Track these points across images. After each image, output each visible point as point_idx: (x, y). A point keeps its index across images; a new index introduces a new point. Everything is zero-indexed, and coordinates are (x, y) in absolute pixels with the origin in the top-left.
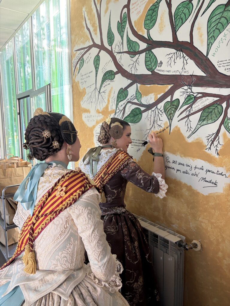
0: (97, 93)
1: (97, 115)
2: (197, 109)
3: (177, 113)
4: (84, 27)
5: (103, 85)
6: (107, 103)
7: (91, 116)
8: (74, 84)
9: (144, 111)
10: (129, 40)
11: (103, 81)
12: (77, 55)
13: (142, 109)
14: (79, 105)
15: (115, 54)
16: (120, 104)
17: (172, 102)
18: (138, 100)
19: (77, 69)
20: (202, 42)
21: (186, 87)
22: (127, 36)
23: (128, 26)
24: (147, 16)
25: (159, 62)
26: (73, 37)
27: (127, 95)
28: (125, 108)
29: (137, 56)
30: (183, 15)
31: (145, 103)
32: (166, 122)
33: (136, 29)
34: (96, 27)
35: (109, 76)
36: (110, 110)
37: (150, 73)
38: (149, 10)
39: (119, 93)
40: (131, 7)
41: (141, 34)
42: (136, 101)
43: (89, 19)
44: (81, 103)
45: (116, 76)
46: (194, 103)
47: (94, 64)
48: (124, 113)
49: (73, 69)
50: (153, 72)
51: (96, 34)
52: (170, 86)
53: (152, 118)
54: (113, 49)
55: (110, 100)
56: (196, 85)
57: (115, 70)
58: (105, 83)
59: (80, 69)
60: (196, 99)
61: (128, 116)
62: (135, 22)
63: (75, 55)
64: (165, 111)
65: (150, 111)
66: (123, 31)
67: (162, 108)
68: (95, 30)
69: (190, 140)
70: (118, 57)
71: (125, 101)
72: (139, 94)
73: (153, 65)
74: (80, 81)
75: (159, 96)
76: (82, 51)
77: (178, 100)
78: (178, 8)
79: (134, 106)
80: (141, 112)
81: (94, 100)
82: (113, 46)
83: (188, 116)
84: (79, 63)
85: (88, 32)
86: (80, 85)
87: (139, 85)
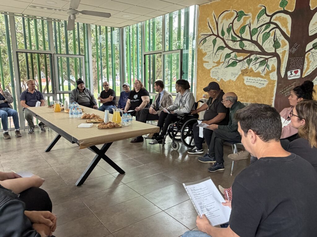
0: (214, 55)
1: (213, 63)
2: (258, 62)
3: (251, 63)
4: (207, 26)
5: (218, 52)
6: (219, 59)
7: (209, 64)
8: (199, 50)
9: (238, 62)
10: (232, 36)
11: (218, 50)
12: (202, 37)
13: (237, 61)
14: (202, 59)
15: (225, 40)
16: (227, 59)
17: (249, 59)
18: (235, 58)
19: (202, 43)
20: (260, 42)
21: (255, 55)
22: (232, 34)
23: (232, 30)
24: (241, 29)
25: (245, 45)
26: (200, 29)
27: (230, 56)
28: (229, 61)
29: (236, 42)
30: (254, 32)
31: (239, 59)
32: (247, 66)
33: (236, 33)
34: (215, 28)
35: (221, 48)
36: (221, 61)
37: (241, 49)
38: (242, 27)
39: (226, 55)
40: (234, 24)
41: (238, 35)
42: (234, 58)
43: (211, 23)
44: (203, 58)
45: (225, 48)
46: (257, 60)
47: (213, 42)
48: (228, 63)
49: (199, 43)
50: (243, 49)
51: (215, 30)
52: (249, 54)
53: (242, 65)
54: (224, 38)
55: (221, 57)
56: (259, 54)
57: (225, 46)
58: (219, 51)
59: (203, 43)
60: (258, 59)
61: (231, 64)
62: (235, 30)
63: (200, 37)
64: (247, 62)
65: (241, 62)
66: (230, 32)
67: (246, 61)
68: (214, 29)
69: (256, 72)
70: (226, 41)
71: (229, 58)
72: (236, 56)
73: (243, 46)
74: (203, 49)
75: (244, 57)
76: (206, 36)
77: (252, 59)
78: (253, 30)
79: (233, 61)
80: (237, 63)
81: (212, 57)
82: (224, 37)
83: (255, 64)
84: (203, 41)
85: (210, 28)
86: (203, 50)
87: (236, 53)
